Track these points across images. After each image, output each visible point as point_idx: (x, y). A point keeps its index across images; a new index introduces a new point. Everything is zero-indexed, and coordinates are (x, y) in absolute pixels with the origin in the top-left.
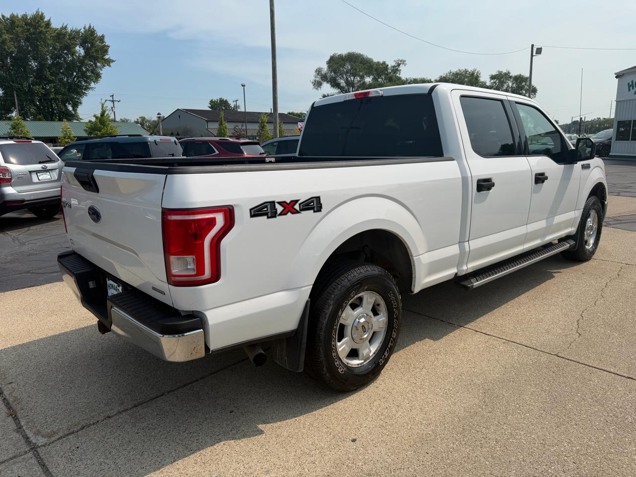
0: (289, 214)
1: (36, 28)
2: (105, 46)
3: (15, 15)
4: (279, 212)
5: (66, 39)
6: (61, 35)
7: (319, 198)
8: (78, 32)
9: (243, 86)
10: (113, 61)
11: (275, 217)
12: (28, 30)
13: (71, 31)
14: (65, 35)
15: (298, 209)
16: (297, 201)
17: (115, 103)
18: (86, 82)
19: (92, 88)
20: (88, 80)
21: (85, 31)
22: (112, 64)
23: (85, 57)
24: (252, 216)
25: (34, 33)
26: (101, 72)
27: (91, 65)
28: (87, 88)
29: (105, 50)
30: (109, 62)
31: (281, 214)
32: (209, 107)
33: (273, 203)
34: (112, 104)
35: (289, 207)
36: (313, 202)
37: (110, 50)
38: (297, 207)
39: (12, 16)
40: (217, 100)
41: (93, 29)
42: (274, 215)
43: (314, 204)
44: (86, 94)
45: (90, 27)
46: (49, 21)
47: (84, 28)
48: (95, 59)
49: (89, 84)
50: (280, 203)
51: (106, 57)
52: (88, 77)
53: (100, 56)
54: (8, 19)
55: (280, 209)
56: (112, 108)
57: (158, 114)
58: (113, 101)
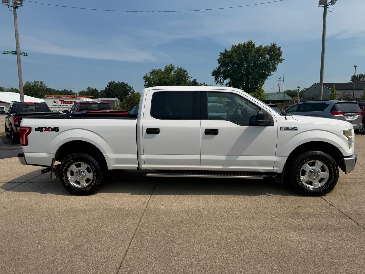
0: (47, 131)
1: (247, 48)
2: (280, 52)
3: (241, 43)
4: (44, 130)
5: (261, 51)
6: (259, 49)
7: (58, 127)
8: (267, 47)
9: (354, 67)
10: (284, 60)
11: (43, 131)
12: (244, 50)
13: (264, 47)
14: (261, 49)
15: (50, 130)
16: (50, 128)
17: (281, 82)
18: (268, 72)
19: (271, 75)
20: (269, 71)
21: (271, 47)
22: (283, 61)
23: (269, 59)
24: (36, 130)
25: (246, 51)
26: (277, 66)
27: (273, 63)
28: (268, 75)
29: (280, 54)
30: (281, 61)
31: (44, 131)
32: (351, 80)
33: (42, 128)
34: (279, 82)
35: (47, 129)
36: (56, 128)
37: (282, 54)
38: (50, 129)
39: (239, 45)
40: (358, 75)
41: (275, 44)
42: (42, 130)
43: (56, 129)
44: (268, 78)
45: (274, 43)
46: (254, 44)
47: (271, 45)
48: (274, 60)
49: (270, 73)
50: (44, 128)
51: (281, 58)
52: (269, 70)
53: (276, 58)
54: (237, 46)
55: (44, 129)
56: (279, 85)
57: (298, 87)
58: (280, 81)
